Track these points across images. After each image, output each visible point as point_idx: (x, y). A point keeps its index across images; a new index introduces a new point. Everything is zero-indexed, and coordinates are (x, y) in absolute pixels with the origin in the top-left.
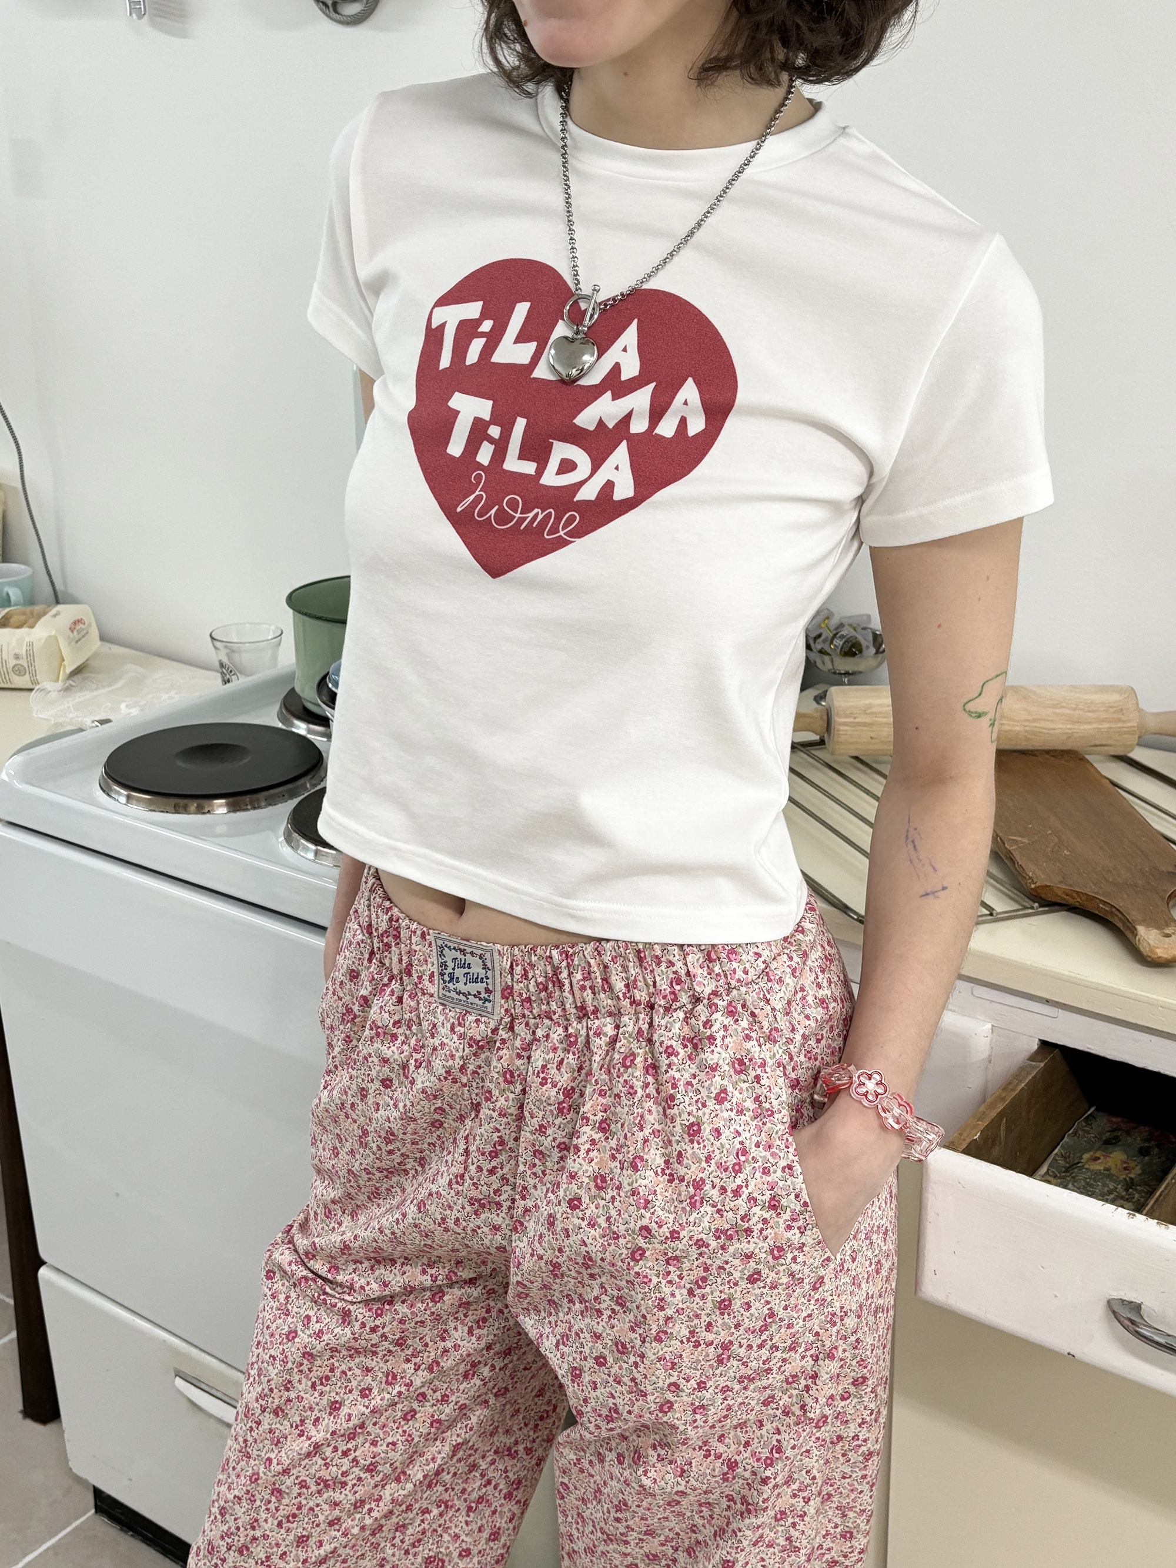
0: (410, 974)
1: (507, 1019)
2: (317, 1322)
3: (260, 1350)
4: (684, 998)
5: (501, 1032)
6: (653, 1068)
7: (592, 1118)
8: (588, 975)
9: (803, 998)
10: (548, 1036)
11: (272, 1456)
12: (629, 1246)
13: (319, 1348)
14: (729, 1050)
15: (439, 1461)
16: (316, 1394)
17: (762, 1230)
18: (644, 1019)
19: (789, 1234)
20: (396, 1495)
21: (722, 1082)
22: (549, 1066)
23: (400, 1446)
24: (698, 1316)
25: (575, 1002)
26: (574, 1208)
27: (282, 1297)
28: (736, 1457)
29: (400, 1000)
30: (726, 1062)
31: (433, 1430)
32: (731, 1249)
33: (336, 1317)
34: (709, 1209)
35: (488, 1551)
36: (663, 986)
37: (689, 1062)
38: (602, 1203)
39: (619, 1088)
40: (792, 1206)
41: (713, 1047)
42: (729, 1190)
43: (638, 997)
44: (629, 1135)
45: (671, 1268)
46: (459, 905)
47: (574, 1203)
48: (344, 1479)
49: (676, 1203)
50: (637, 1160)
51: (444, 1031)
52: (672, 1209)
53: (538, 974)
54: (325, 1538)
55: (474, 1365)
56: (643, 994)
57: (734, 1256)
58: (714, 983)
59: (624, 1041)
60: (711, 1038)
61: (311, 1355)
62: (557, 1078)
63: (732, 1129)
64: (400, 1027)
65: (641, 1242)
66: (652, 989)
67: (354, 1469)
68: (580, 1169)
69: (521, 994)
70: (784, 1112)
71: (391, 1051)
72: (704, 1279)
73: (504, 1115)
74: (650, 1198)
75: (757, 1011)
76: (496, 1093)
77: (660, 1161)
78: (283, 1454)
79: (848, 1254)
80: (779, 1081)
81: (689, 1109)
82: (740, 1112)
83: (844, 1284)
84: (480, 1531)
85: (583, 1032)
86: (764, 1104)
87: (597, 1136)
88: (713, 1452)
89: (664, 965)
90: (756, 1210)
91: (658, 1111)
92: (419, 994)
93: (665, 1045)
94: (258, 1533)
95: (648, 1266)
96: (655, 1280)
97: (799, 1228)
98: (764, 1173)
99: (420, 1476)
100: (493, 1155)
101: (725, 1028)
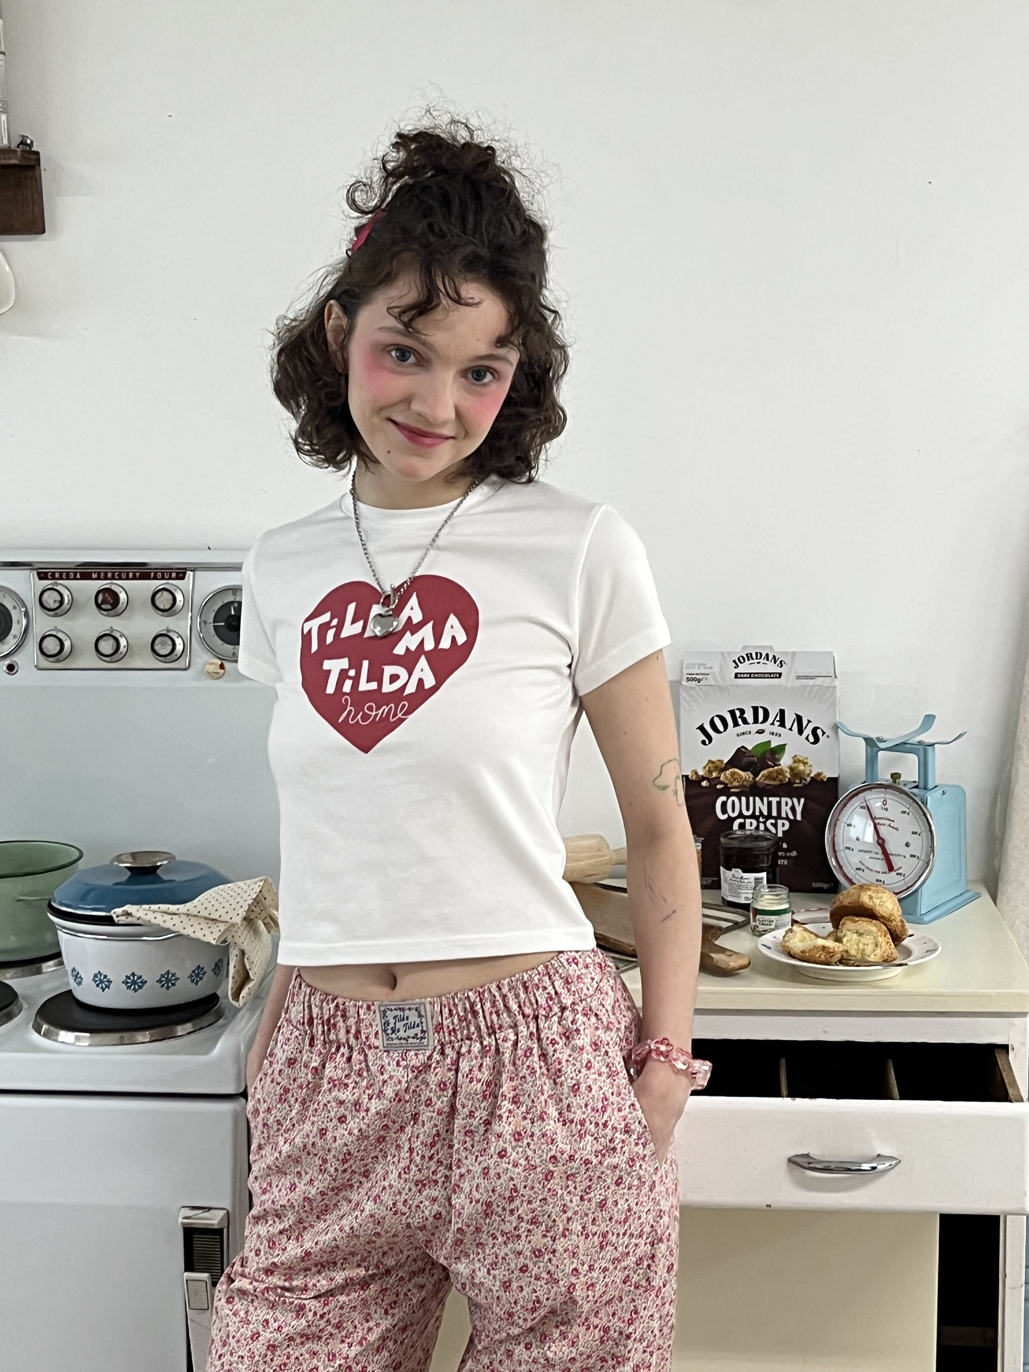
0: (359, 1037)
1: (439, 1047)
4: (556, 1009)
5: (434, 1057)
6: (543, 1056)
7: (509, 1096)
8: (494, 1004)
10: (469, 1051)
12: (543, 1172)
14: (588, 1037)
17: (621, 1147)
18: (533, 1026)
19: (637, 1149)
21: (587, 1057)
22: (473, 1070)
24: (586, 1215)
25: (486, 1024)
26: (502, 1157)
30: (588, 1045)
32: (605, 1163)
34: (590, 1138)
36: (542, 1003)
37: (566, 1047)
38: (520, 1150)
39: (524, 1072)
40: (637, 1129)
41: (578, 1036)
42: (600, 1124)
43: (527, 1013)
44: (535, 1099)
45: (569, 1183)
46: (391, 980)
47: (502, 1154)
49: (570, 1138)
50: (543, 1115)
51: (391, 1067)
52: (568, 1142)
57: (606, 1168)
59: (523, 1042)
60: (577, 1030)
62: (480, 1076)
63: (597, 1086)
64: (350, 1078)
66: (535, 1006)
69: (448, 1027)
70: (624, 1072)
72: (590, 1187)
73: (442, 1112)
75: (598, 1013)
76: (434, 1100)
77: (556, 1114)
81: (570, 1076)
82: (600, 1074)
85: (494, 1043)
87: (511, 1107)
89: (541, 989)
90: (617, 1135)
92: (369, 1048)
93: (550, 1039)
95: (556, 1183)
96: (560, 1192)
97: (642, 1144)
98: (618, 1111)
100: (433, 1144)
101: (584, 1023)
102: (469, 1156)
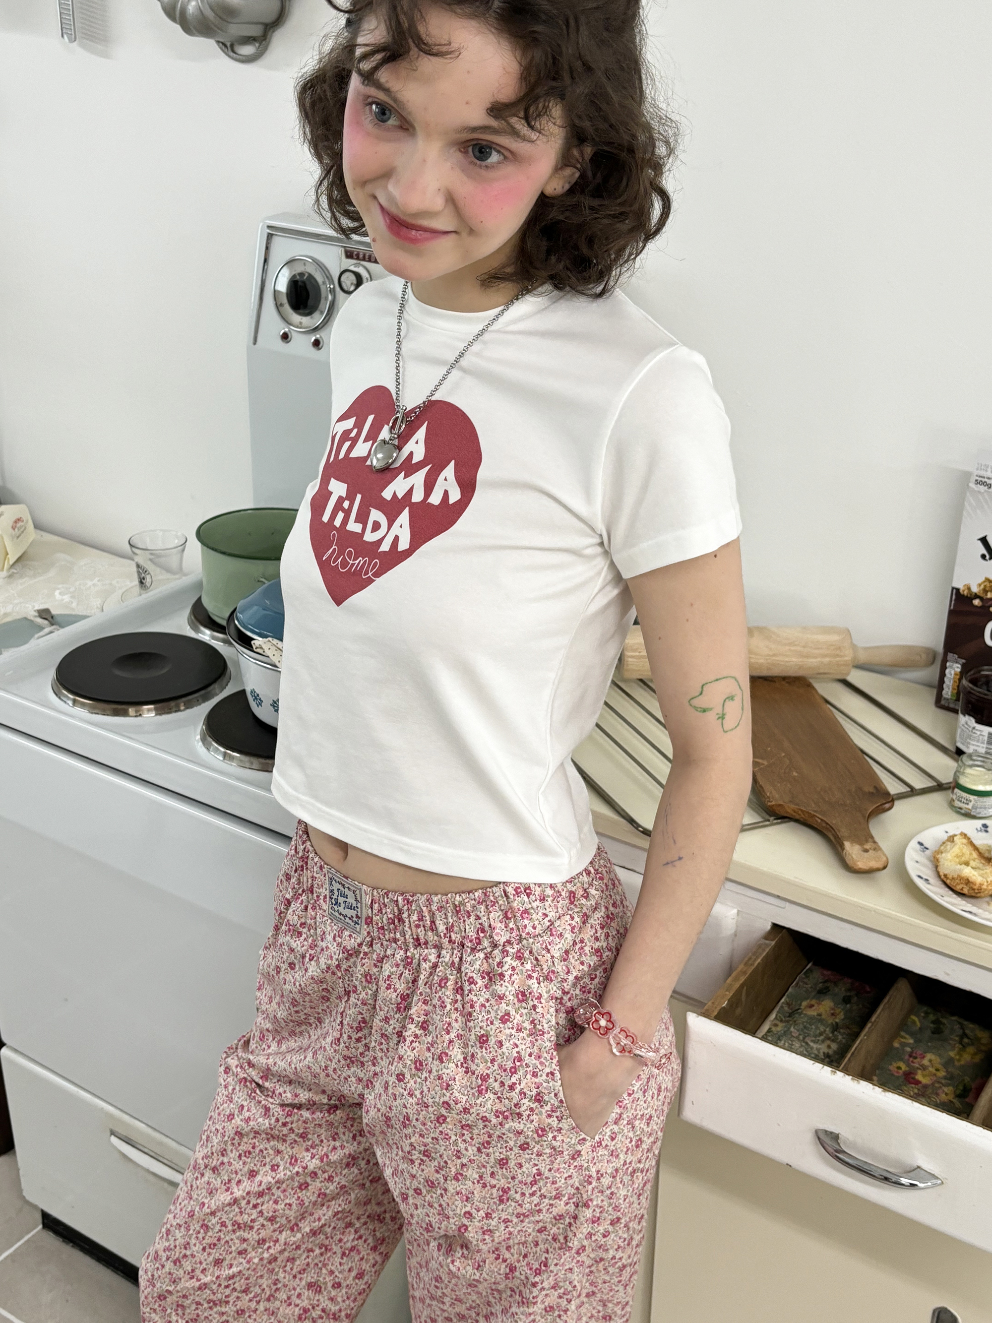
0: (312, 892)
1: (368, 939)
2: (248, 1111)
3: (211, 1123)
4: (486, 943)
5: (364, 947)
6: (459, 990)
7: (416, 1019)
8: (421, 919)
9: (582, 948)
10: (394, 955)
11: (206, 1201)
12: (435, 1113)
13: (246, 1130)
14: (515, 985)
15: (323, 1221)
16: (241, 1163)
17: (529, 1115)
18: (456, 955)
19: (550, 1121)
20: (288, 1240)
21: (507, 1008)
22: (392, 976)
23: (294, 1206)
24: (484, 1166)
25: (412, 935)
26: (400, 1080)
27: (230, 1088)
28: (516, 1263)
29: (306, 908)
30: (512, 993)
31: (319, 1200)
32: (507, 1126)
33: (261, 1110)
34: (492, 1096)
35: (354, 1285)
36: (472, 934)
37: (485, 990)
38: (419, 1080)
39: (435, 1001)
40: (552, 1101)
41: (502, 982)
42: (506, 1084)
43: (453, 938)
44: (439, 1036)
45: (465, 1132)
46: (344, 847)
47: (400, 1077)
48: (252, 1224)
50: (443, 1055)
51: (329, 938)
52: (466, 1092)
53: (389, 912)
54: (235, 1262)
55: (354, 1158)
56: (458, 936)
57: (509, 1130)
58: (509, 935)
59: (441, 968)
60: (502, 975)
61: (241, 1134)
62: (398, 986)
63: (511, 1042)
64: (304, 927)
65: (443, 1111)
66: (463, 934)
67: (260, 1218)
68: (405, 1054)
69: (377, 924)
70: (552, 1033)
71: (296, 944)
72: (488, 1143)
73: (365, 1004)
74: (450, 1083)
75: (539, 958)
76: (360, 988)
77: (460, 1057)
78: (213, 1201)
79: (608, 1134)
80: (550, 1010)
81: (481, 1024)
82: (519, 1030)
83: (601, 1155)
85: (417, 956)
86: (538, 1026)
87: (419, 1032)
88: (501, 1257)
89: (472, 918)
90: (525, 1101)
91: (462, 1021)
92: (318, 908)
93: (468, 976)
94: (188, 1253)
95: (448, 1127)
96: (453, 1138)
97: (557, 1117)
98: (533, 1076)
99: (307, 1229)
100: (359, 1029)
101: (513, 969)
102: (384, 1058)
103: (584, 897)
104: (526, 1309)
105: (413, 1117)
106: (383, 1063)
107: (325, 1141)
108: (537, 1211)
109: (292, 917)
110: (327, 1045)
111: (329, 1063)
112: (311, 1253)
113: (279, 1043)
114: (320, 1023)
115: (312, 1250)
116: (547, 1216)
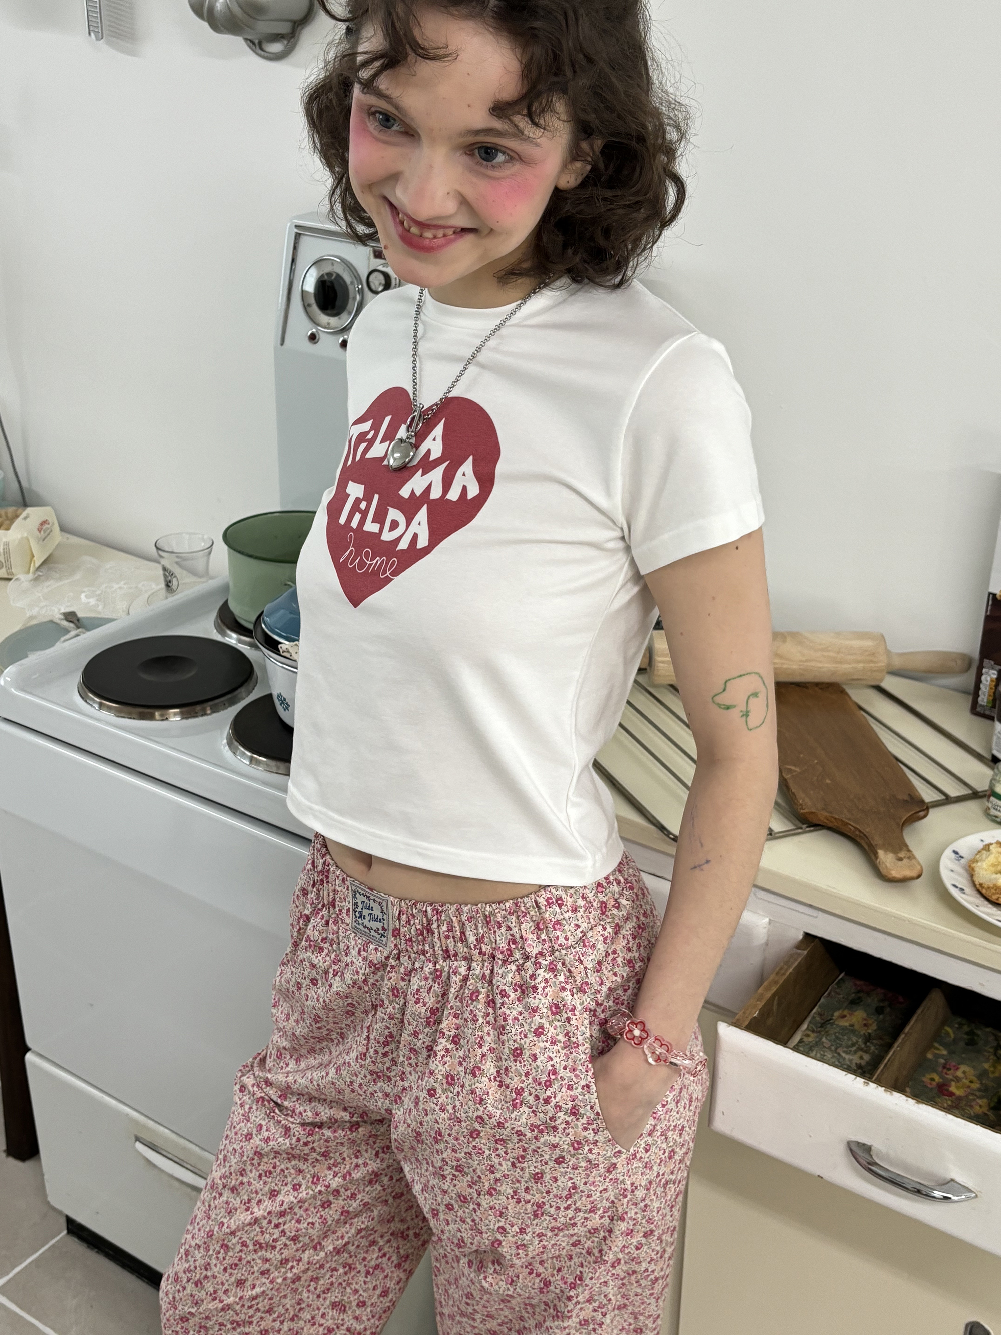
0: (334, 907)
1: (395, 952)
2: (267, 1130)
3: (227, 1142)
4: (517, 955)
5: (391, 960)
6: (491, 1002)
7: (447, 1033)
8: (451, 929)
9: (614, 959)
10: (422, 968)
11: (225, 1221)
12: (469, 1128)
13: (266, 1150)
14: (548, 997)
15: (346, 1240)
16: (261, 1182)
17: (565, 1129)
18: (487, 967)
19: (586, 1134)
20: (312, 1259)
21: (540, 1021)
22: (421, 990)
23: (317, 1225)
24: (518, 1182)
25: (441, 946)
26: (431, 1095)
27: (247, 1107)
28: (550, 1278)
29: (327, 923)
30: (545, 1006)
31: (343, 1218)
32: (542, 1140)
33: (281, 1130)
34: (526, 1110)
35: (379, 1304)
36: (503, 945)
37: (517, 1003)
38: (451, 1095)
39: (466, 1015)
40: (588, 1114)
41: (535, 994)
42: (541, 1098)
43: (484, 949)
44: (471, 1050)
45: (499, 1146)
46: (367, 860)
47: (432, 1092)
48: (274, 1244)
49: (503, 1102)
50: (476, 1069)
51: (354, 952)
52: (500, 1106)
53: (417, 923)
55: (377, 1175)
56: (489, 947)
57: (544, 1144)
58: (541, 946)
59: (472, 981)
60: (535, 988)
61: (260, 1154)
62: (427, 1000)
63: (546, 1055)
64: (326, 942)
65: (477, 1126)
66: (494, 945)
67: (282, 1238)
68: (436, 1069)
69: (405, 935)
70: (587, 1045)
71: (318, 959)
72: (523, 1157)
73: (392, 1019)
74: (484, 1097)
75: (572, 969)
76: (387, 1002)
77: (493, 1071)
78: (232, 1221)
79: (642, 1146)
80: (585, 1022)
81: (514, 1038)
82: (553, 1043)
83: (636, 1168)
84: (374, 1289)
85: (446, 969)
86: (572, 1039)
87: (450, 1046)
88: (535, 1272)
89: (503, 929)
90: (561, 1114)
91: (494, 1034)
92: (340, 922)
93: (500, 989)
94: (209, 1274)
95: (482, 1142)
96: (487, 1152)
97: (593, 1130)
98: (568, 1089)
99: (331, 1248)
100: (386, 1044)
101: (546, 981)
102: (413, 1072)
103: (616, 907)
104: (561, 1323)
105: (446, 1133)
106: (412, 1078)
107: (347, 1159)
108: (572, 1225)
109: (313, 931)
110: (351, 1061)
111: (355, 1078)
112: (335, 1273)
113: (298, 1060)
114: (343, 1039)
115: (335, 1270)
116: (581, 1229)
